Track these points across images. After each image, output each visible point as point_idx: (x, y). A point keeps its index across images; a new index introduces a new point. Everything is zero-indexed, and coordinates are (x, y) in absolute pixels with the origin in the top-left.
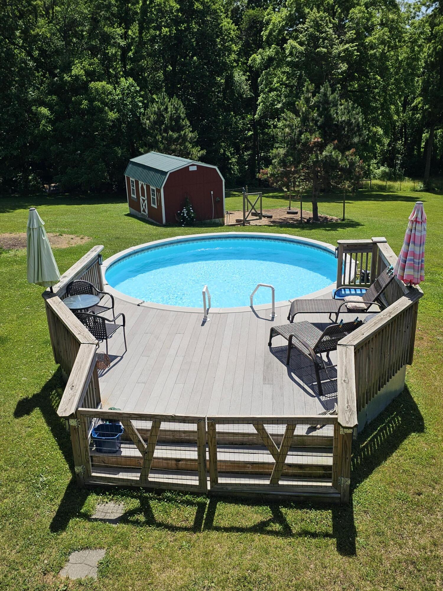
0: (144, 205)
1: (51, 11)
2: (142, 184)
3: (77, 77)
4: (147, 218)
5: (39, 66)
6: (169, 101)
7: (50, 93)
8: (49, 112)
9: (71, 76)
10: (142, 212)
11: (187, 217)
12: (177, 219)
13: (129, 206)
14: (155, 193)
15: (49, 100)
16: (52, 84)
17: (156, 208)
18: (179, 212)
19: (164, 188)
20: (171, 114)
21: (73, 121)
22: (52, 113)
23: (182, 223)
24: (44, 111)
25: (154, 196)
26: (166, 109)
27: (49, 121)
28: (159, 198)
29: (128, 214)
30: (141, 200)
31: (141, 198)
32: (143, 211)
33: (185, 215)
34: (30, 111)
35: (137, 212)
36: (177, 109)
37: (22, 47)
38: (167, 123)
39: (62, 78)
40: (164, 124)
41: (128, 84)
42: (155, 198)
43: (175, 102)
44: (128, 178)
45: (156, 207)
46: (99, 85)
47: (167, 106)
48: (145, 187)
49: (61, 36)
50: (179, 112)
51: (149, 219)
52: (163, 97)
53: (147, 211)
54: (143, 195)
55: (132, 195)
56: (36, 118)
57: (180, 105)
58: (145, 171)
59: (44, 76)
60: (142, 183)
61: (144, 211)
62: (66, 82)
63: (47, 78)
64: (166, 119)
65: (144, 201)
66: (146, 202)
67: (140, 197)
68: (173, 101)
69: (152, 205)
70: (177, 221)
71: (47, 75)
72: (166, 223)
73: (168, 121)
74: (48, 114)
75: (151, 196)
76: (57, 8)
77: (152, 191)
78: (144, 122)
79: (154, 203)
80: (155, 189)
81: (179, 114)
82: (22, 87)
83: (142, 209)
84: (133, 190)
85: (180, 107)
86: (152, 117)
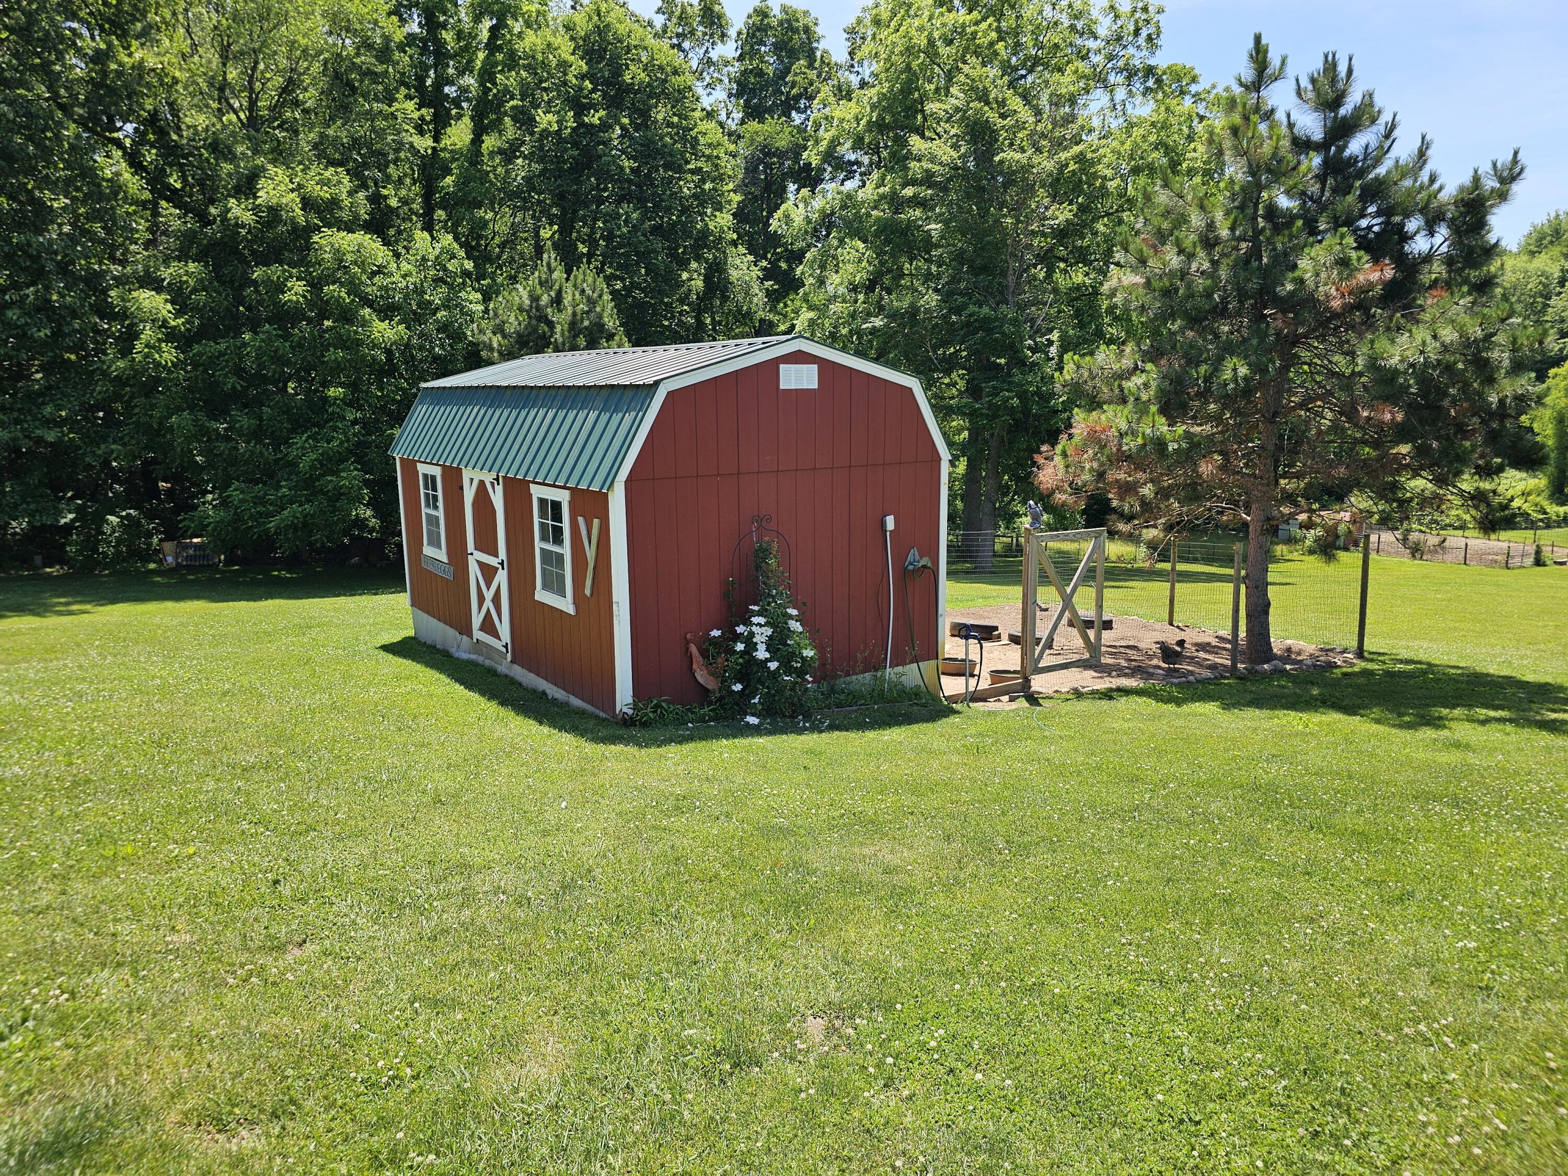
0: (489, 595)
2: (482, 483)
3: (274, 211)
4: (505, 666)
6: (567, 279)
10: (478, 634)
11: (773, 665)
12: (701, 676)
13: (413, 604)
14: (566, 525)
17: (571, 610)
18: (716, 633)
19: (628, 482)
20: (574, 314)
21: (254, 340)
23: (741, 705)
25: (558, 540)
26: (557, 301)
27: (171, 335)
28: (591, 553)
29: (406, 641)
30: (474, 570)
31: (476, 557)
32: (482, 628)
33: (762, 654)
35: (451, 632)
36: (591, 302)
38: (560, 340)
40: (551, 343)
41: (437, 251)
42: (566, 550)
43: (584, 281)
44: (410, 466)
45: (566, 605)
46: (348, 241)
47: (559, 293)
48: (498, 499)
50: (598, 309)
51: (520, 673)
52: (549, 265)
53: (504, 629)
54: (487, 544)
55: (428, 550)
57: (602, 290)
58: (502, 415)
60: (478, 475)
61: (488, 627)
62: (237, 224)
64: (558, 329)
65: (488, 572)
66: (502, 577)
67: (465, 554)
68: (581, 277)
69: (542, 596)
70: (705, 691)
72: (635, 707)
73: (562, 335)
74: (164, 312)
75: (538, 545)
77: (543, 514)
78: (486, 339)
79: (555, 584)
80: (563, 497)
81: (600, 317)
83: (477, 620)
84: (433, 521)
85: (600, 296)
86: (512, 319)
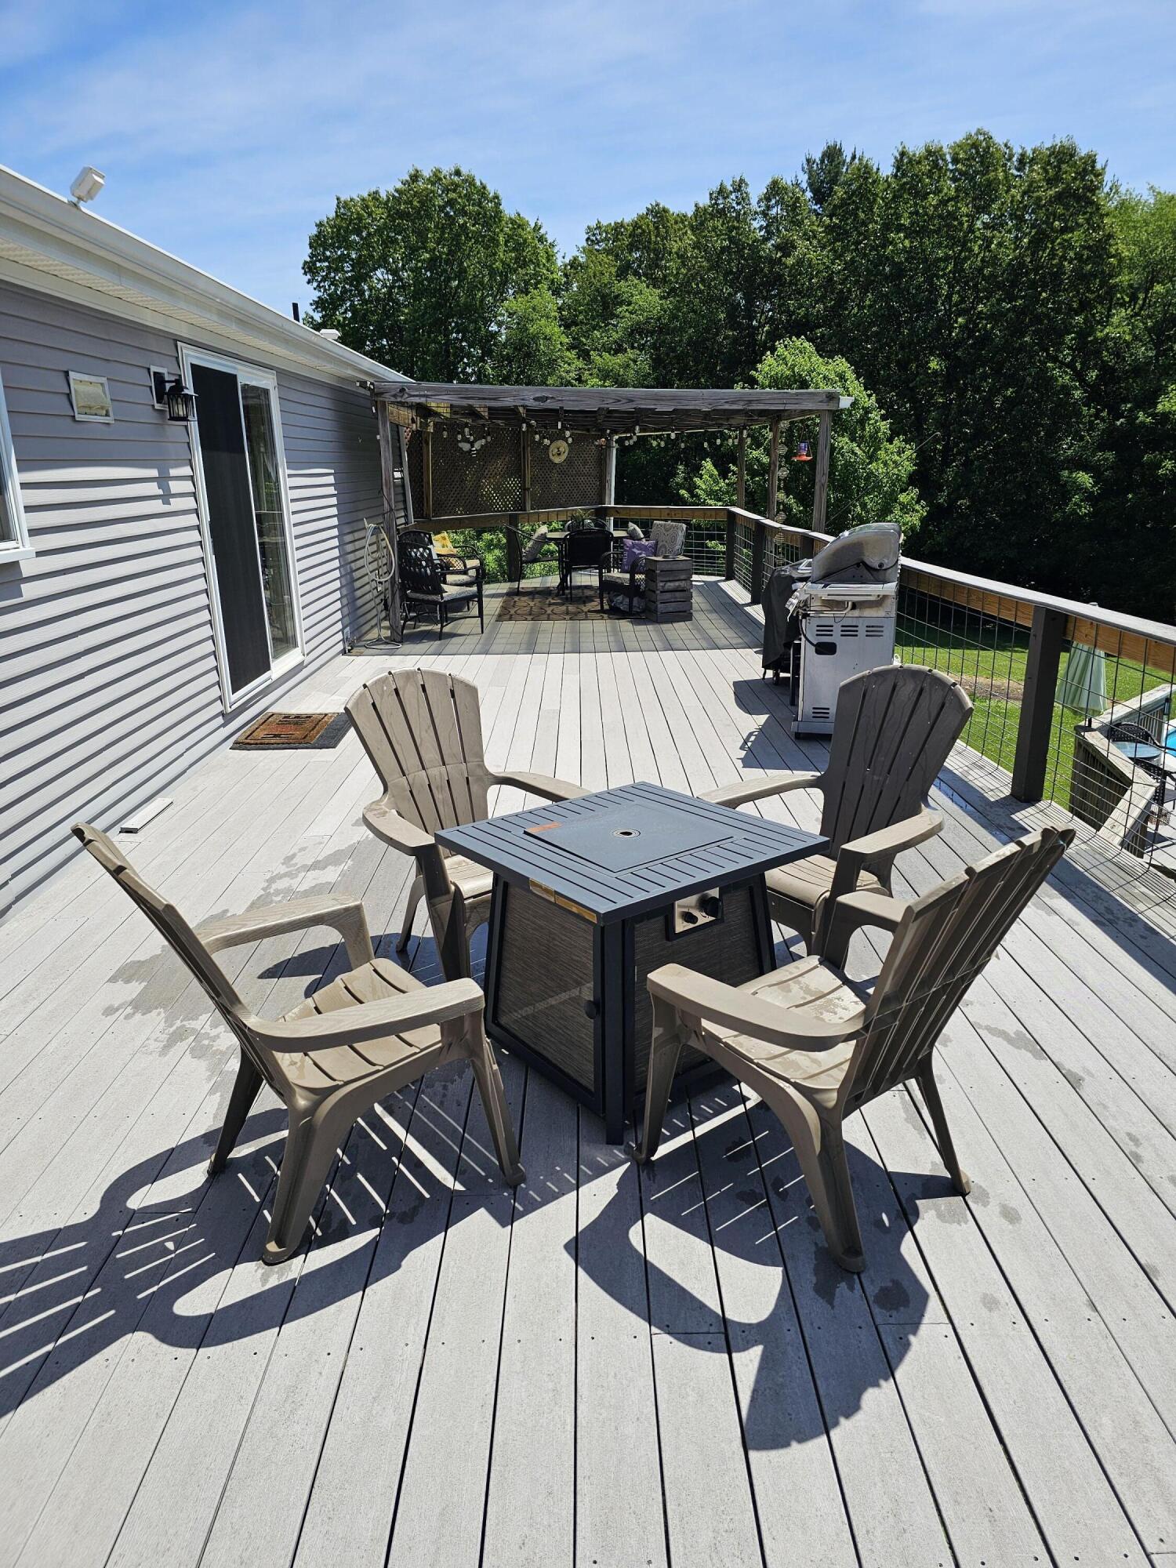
1: (1141, 296)
5: (1094, 395)
7: (1102, 447)
8: (1091, 481)
9: (1154, 415)
15: (1099, 460)
16: (1111, 430)
22: (1096, 483)
24: (1085, 479)
34: (1056, 479)
37: (1071, 365)
39: (1132, 419)
49: (1152, 340)
56: (1065, 491)
59: (1097, 416)
63: (1103, 420)
71: (1104, 414)
76: (1158, 288)
82: (1052, 438)
